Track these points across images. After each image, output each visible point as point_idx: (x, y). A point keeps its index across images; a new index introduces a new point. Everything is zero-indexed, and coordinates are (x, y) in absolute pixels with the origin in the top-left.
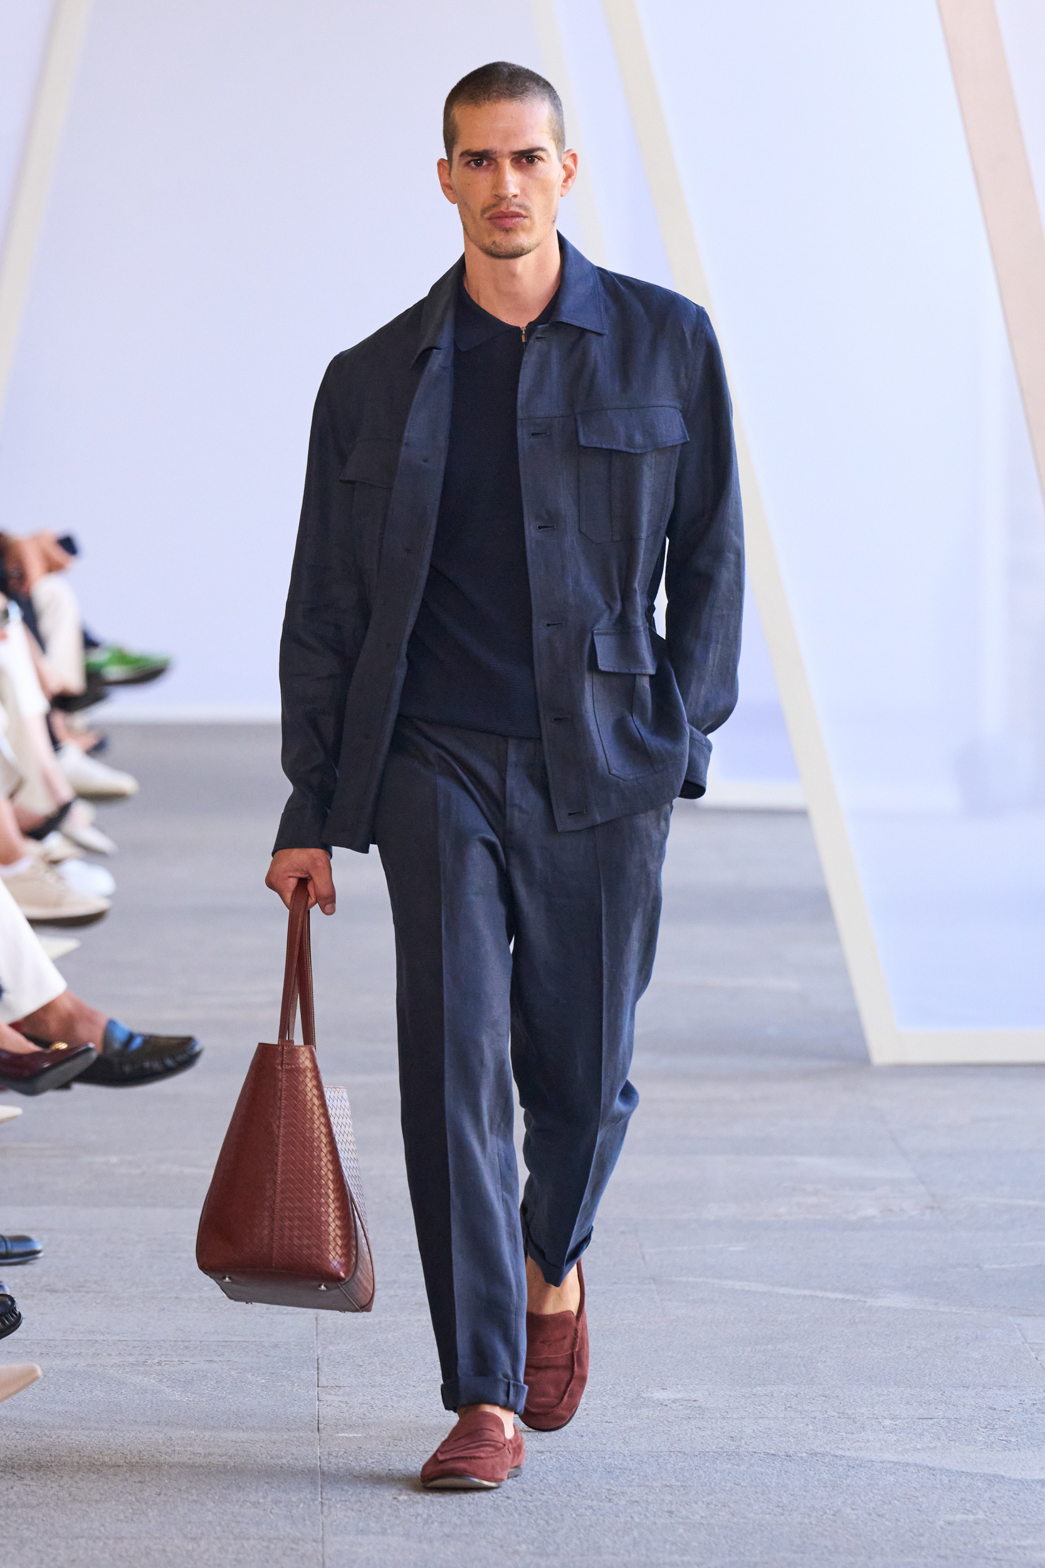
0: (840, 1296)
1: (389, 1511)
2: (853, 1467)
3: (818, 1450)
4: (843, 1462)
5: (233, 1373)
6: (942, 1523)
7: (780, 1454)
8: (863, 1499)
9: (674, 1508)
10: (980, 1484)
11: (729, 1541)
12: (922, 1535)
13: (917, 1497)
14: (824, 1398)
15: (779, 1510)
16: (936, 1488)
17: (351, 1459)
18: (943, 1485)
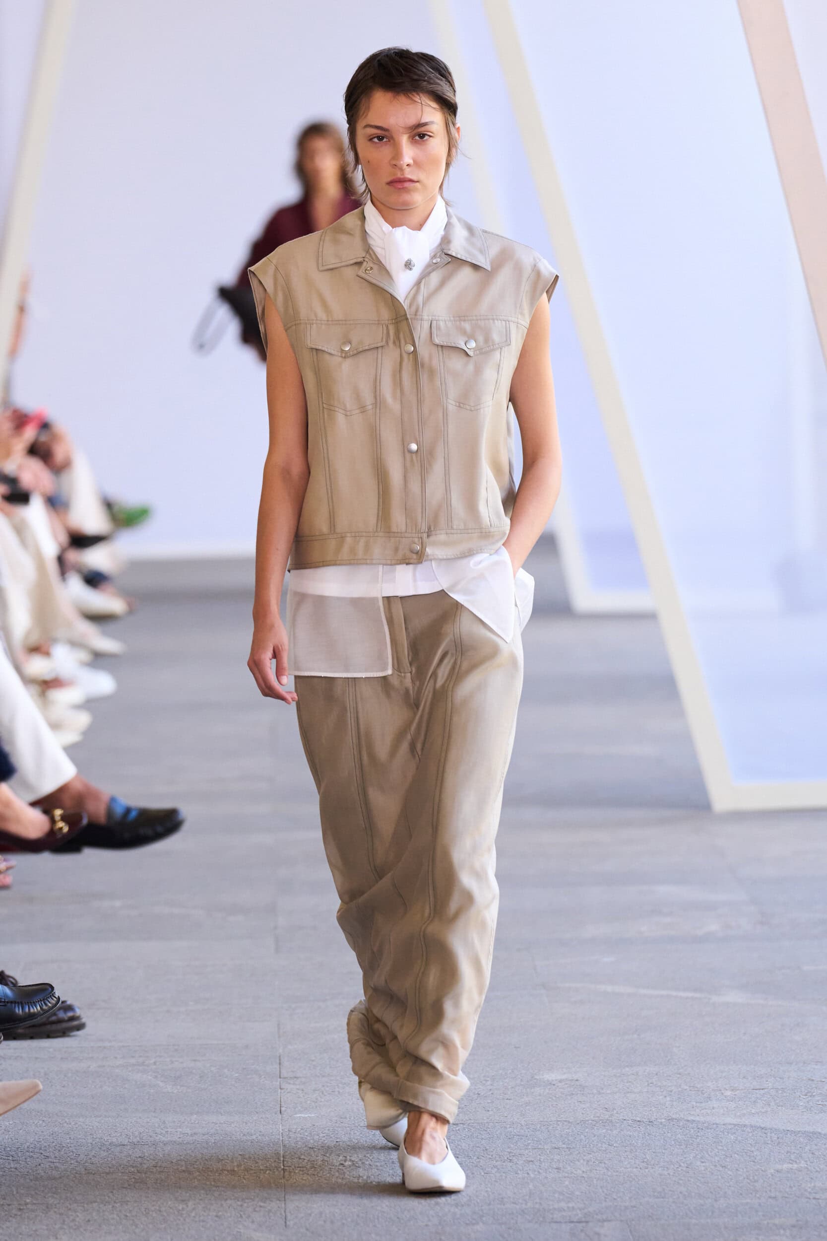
0: (690, 994)
1: (337, 1174)
2: (702, 1129)
3: (674, 1116)
4: (694, 1125)
5: (213, 1069)
6: (772, 1171)
7: (645, 1120)
8: (710, 1154)
9: (561, 1165)
10: (802, 1140)
11: (605, 1191)
12: (756, 1181)
13: (752, 1151)
14: (678, 1076)
15: (645, 1165)
16: (768, 1143)
17: (307, 1134)
18: (772, 1141)
